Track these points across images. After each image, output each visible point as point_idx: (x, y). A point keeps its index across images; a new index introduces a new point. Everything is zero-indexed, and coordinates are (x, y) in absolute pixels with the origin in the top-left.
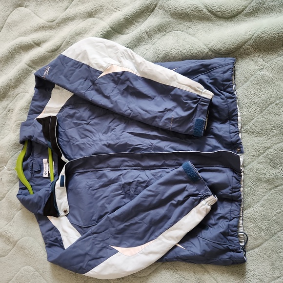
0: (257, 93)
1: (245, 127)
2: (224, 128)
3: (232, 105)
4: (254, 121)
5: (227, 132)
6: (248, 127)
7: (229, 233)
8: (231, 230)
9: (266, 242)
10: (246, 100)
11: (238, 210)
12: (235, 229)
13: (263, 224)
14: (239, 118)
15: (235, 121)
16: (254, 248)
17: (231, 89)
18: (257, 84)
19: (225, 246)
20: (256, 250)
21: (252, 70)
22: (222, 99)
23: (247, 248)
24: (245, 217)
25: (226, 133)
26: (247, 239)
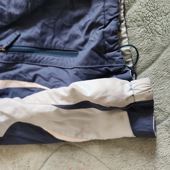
7: (105, 46)
8: (108, 41)
9: (165, 52)
11: (115, 5)
12: (113, 38)
13: (158, 23)
16: (147, 67)
19: (103, 69)
20: (150, 69)
23: (138, 69)
24: (129, 20)
26: (138, 55)
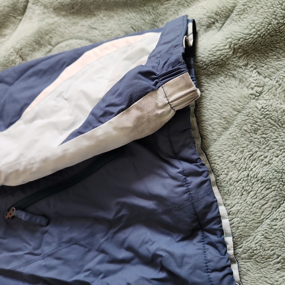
0: (259, 154)
1: (245, 245)
2: (190, 257)
3: (202, 191)
4: (264, 226)
5: (200, 268)
6: (253, 245)
10: (234, 174)
14: (225, 222)
15: (215, 234)
17: (191, 151)
18: (256, 131)
21: (235, 99)
22: (174, 178)
25: (199, 272)
